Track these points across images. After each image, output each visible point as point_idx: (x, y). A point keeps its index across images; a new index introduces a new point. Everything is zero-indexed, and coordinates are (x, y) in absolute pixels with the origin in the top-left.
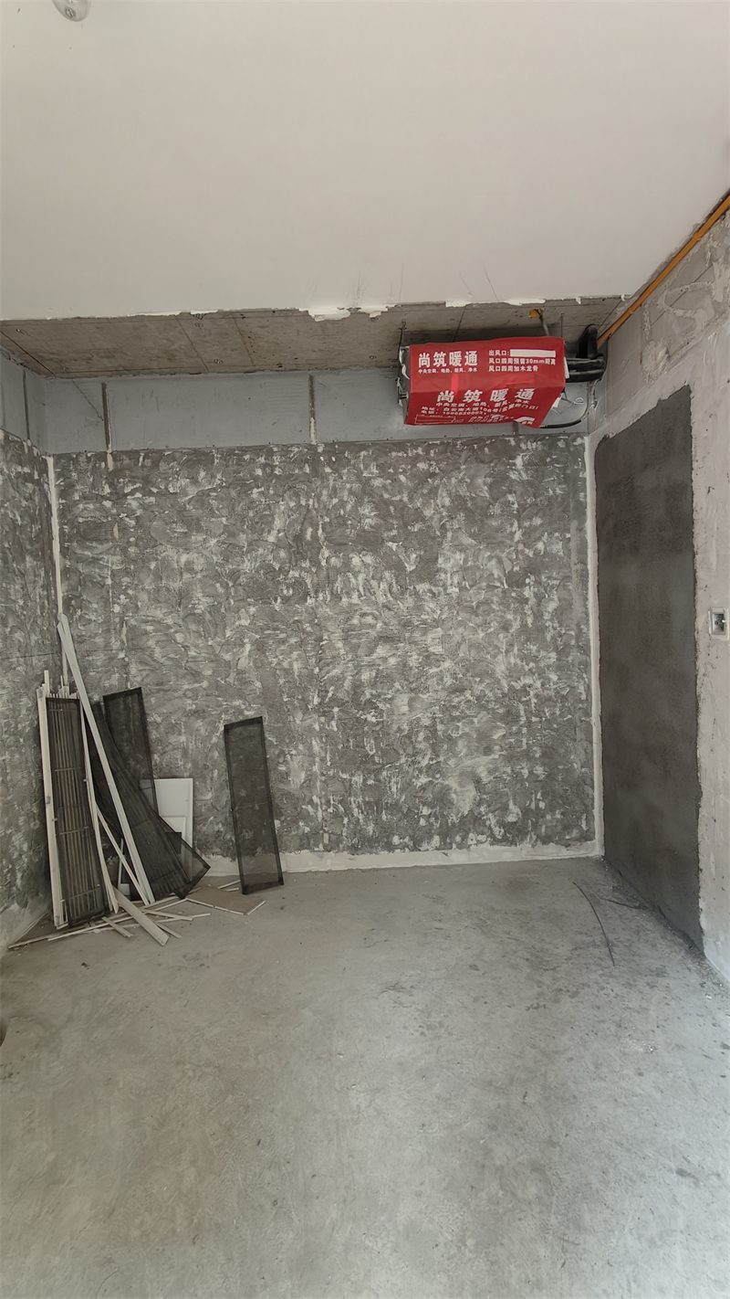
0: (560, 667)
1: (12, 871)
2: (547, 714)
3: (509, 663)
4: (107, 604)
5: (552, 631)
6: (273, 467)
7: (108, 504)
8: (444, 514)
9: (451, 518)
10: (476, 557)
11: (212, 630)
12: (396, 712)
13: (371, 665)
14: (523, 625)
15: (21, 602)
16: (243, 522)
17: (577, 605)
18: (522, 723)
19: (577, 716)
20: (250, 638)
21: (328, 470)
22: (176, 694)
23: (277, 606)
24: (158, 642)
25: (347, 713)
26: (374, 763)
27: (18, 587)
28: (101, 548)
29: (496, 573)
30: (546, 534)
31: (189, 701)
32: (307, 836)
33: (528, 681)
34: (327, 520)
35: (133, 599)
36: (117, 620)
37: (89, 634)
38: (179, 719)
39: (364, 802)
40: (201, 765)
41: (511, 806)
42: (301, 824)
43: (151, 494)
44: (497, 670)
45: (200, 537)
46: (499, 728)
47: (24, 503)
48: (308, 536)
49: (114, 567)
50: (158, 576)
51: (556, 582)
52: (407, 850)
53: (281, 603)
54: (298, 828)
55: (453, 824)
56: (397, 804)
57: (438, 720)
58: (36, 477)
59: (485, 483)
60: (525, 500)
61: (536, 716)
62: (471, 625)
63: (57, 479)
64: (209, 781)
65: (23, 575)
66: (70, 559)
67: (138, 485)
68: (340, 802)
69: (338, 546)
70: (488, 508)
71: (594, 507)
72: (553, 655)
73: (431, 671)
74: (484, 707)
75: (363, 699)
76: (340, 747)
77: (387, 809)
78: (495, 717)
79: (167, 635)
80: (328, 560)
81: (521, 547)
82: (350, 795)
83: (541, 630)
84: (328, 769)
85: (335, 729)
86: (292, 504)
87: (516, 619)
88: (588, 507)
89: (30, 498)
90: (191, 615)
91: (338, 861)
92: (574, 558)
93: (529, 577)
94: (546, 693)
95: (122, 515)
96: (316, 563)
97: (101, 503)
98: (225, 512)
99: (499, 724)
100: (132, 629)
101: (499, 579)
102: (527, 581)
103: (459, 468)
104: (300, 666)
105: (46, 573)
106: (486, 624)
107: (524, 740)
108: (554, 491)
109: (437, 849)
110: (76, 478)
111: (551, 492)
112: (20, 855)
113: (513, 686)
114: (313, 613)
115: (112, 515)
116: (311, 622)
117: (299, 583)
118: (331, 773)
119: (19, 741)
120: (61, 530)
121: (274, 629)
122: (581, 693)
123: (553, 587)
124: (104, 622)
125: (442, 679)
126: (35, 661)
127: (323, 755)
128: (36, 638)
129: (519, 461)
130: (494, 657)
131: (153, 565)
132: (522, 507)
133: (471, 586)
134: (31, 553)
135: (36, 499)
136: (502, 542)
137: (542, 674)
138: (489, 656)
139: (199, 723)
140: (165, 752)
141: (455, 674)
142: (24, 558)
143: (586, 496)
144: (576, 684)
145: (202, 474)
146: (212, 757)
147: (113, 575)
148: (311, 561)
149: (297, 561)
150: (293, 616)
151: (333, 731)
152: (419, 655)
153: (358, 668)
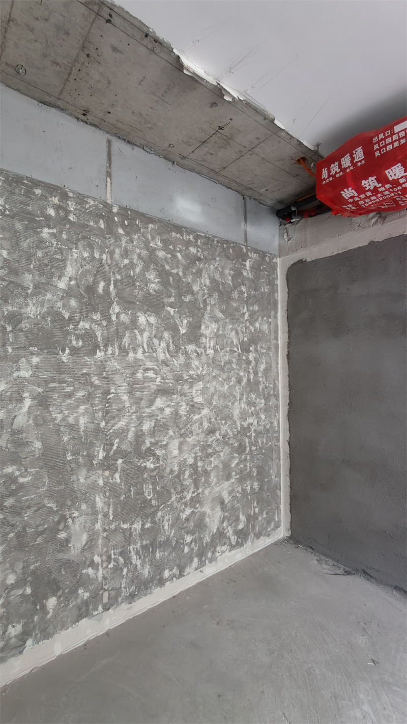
2: (260, 443)
3: (241, 408)
8: (206, 291)
10: (224, 328)
12: (169, 457)
13: (151, 416)
14: (249, 380)
17: (274, 367)
19: (273, 443)
21: (121, 231)
23: (65, 357)
25: (129, 463)
29: (235, 341)
30: (260, 317)
34: (119, 277)
44: (235, 413)
46: (235, 458)
51: (265, 351)
53: (69, 354)
57: (198, 459)
59: (229, 274)
60: (250, 291)
62: (220, 379)
69: (128, 304)
70: (231, 293)
71: (285, 304)
73: (195, 418)
74: (227, 443)
75: (143, 448)
76: (122, 498)
78: (233, 450)
80: (118, 315)
81: (248, 324)
84: (110, 523)
85: (118, 481)
86: (85, 255)
87: (245, 376)
94: (259, 428)
96: (108, 318)
101: (236, 346)
106: (229, 379)
107: (248, 464)
111: (263, 290)
113: (243, 425)
114: (102, 366)
116: (99, 375)
117: (89, 336)
118: (113, 527)
122: (275, 427)
125: (202, 424)
127: (106, 508)
132: (249, 296)
133: (221, 350)
138: (230, 404)
141: (210, 418)
144: (273, 421)
148: (101, 314)
149: (87, 313)
150: (82, 369)
151: (116, 483)
152: (187, 405)
153: (140, 419)
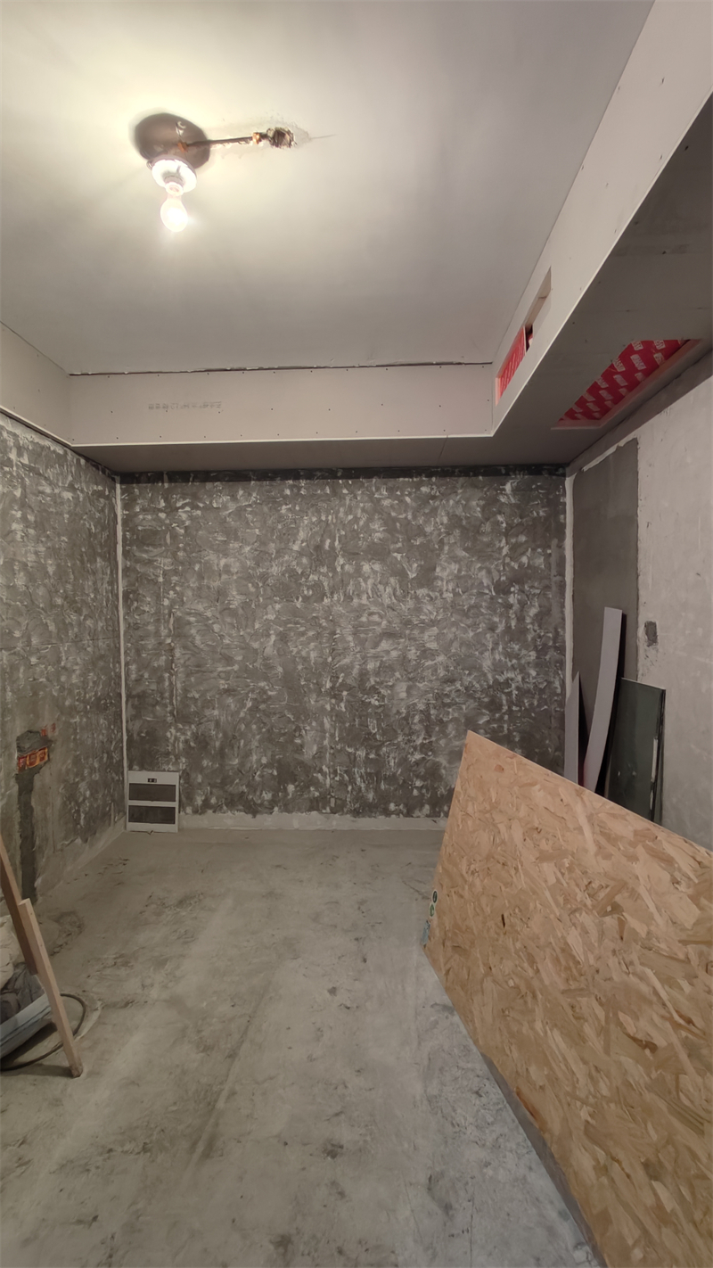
0: (539, 664)
1: (78, 812)
2: (527, 704)
3: (494, 659)
4: (158, 598)
5: (533, 632)
6: (299, 488)
7: (162, 515)
8: (442, 530)
9: (448, 534)
10: (469, 568)
11: (244, 623)
12: (396, 698)
13: (376, 657)
14: (508, 627)
15: (92, 596)
16: (273, 534)
17: (555, 610)
18: (504, 711)
19: (553, 707)
20: (275, 630)
21: (345, 491)
22: (212, 675)
23: (299, 604)
24: (199, 631)
25: (354, 696)
26: (376, 739)
27: (90, 583)
28: (156, 551)
29: (486, 582)
30: (530, 550)
31: (223, 682)
32: (317, 800)
33: (510, 675)
34: (343, 533)
35: (180, 595)
36: (166, 611)
37: (143, 622)
38: (214, 696)
39: (366, 773)
40: (230, 734)
42: (312, 789)
43: (198, 508)
44: (484, 664)
45: (237, 545)
46: (484, 714)
47: (98, 515)
48: (327, 546)
49: (166, 568)
50: (201, 577)
51: (538, 591)
52: (401, 815)
53: (302, 602)
54: (310, 791)
55: (442, 796)
56: (394, 774)
57: (431, 706)
58: (107, 493)
59: (478, 505)
60: (513, 520)
61: (517, 706)
62: (462, 625)
63: (122, 494)
64: (236, 749)
65: (94, 573)
66: (130, 561)
67: (187, 501)
68: (346, 772)
69: (352, 555)
70: (480, 526)
71: (572, 529)
72: (533, 654)
73: (427, 664)
74: (470, 696)
75: (368, 685)
76: (347, 725)
77: (385, 779)
78: (481, 705)
79: (206, 625)
80: (342, 566)
81: (507, 560)
82: (354, 767)
83: (524, 631)
84: (337, 743)
85: (344, 709)
86: (314, 519)
87: (501, 621)
88: (567, 527)
89: (102, 511)
90: (226, 610)
91: (342, 822)
92: (554, 572)
93: (514, 586)
94: (526, 686)
95: (174, 525)
96: (334, 570)
97: (157, 514)
98: (258, 525)
99: (484, 711)
100: (178, 620)
101: (488, 587)
102: (512, 589)
103: (456, 492)
104: (316, 655)
105: (111, 572)
106: (475, 626)
107: (506, 726)
108: (538, 514)
109: (427, 816)
110: (138, 493)
111: (535, 514)
112: (84, 800)
113: (497, 679)
114: (328, 611)
115: (165, 525)
116: (327, 618)
117: (317, 586)
118: (339, 747)
119: (86, 707)
120: (124, 536)
121: (296, 623)
122: (556, 688)
123: (534, 595)
124: (155, 613)
125: (436, 670)
126: (100, 644)
127: (332, 731)
128: (101, 625)
129: (508, 487)
130: (482, 653)
131: (197, 567)
132: (510, 526)
133: (464, 592)
134: (101, 556)
135: (106, 511)
136: (491, 556)
137: (522, 670)
138: (477, 653)
139: (230, 700)
140: (201, 723)
141: (447, 667)
142: (96, 561)
143: (565, 518)
144: (552, 679)
145: (241, 492)
146: (240, 729)
147: (165, 574)
148: (328, 567)
149: (316, 567)
150: (312, 613)
151: (342, 711)
152: (417, 650)
153: (365, 659)
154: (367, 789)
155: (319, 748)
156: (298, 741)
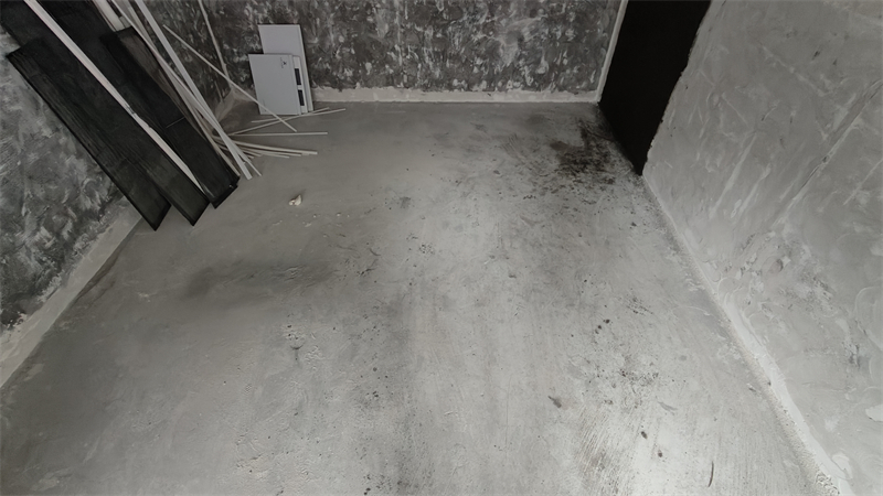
26: (443, 19)
39: (434, 51)
40: (305, 12)
41: (543, 61)
42: (387, 66)
52: (463, 90)
55: (498, 73)
56: (458, 54)
64: (314, 28)
68: (416, 51)
77: (450, 58)
82: (423, 46)
91: (413, 96)
109: (484, 90)
154: (435, 66)
155: (390, 28)
156: (370, 19)
